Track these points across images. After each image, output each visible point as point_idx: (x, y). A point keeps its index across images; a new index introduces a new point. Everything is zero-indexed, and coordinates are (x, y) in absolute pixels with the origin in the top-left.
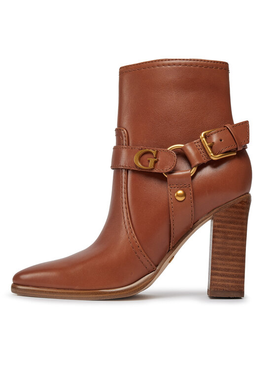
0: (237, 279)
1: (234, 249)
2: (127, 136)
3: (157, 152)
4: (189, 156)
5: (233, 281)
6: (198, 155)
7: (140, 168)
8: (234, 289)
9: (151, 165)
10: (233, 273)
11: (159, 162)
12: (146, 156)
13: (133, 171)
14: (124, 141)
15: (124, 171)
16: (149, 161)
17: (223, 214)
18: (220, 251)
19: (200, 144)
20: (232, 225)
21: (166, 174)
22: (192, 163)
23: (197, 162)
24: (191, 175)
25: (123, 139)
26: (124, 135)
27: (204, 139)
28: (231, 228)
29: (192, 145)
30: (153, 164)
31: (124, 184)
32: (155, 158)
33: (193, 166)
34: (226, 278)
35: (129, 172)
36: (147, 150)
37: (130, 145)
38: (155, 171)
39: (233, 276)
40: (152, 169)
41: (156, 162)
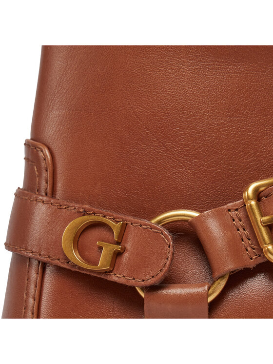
2: (50, 168)
3: (124, 227)
4: (208, 246)
6: (234, 246)
7: (74, 266)
9: (103, 261)
11: (126, 256)
12: (94, 233)
13: (59, 269)
14: (44, 183)
15: (35, 263)
16: (101, 248)
19: (241, 214)
21: (142, 289)
22: (215, 265)
23: (230, 266)
24: (210, 299)
25: (40, 175)
26: (43, 164)
27: (253, 203)
29: (219, 216)
30: (109, 259)
31: (31, 301)
32: (118, 243)
33: (217, 275)
35: (49, 271)
36: (99, 218)
37: (57, 197)
38: (114, 278)
40: (107, 272)
41: (118, 254)
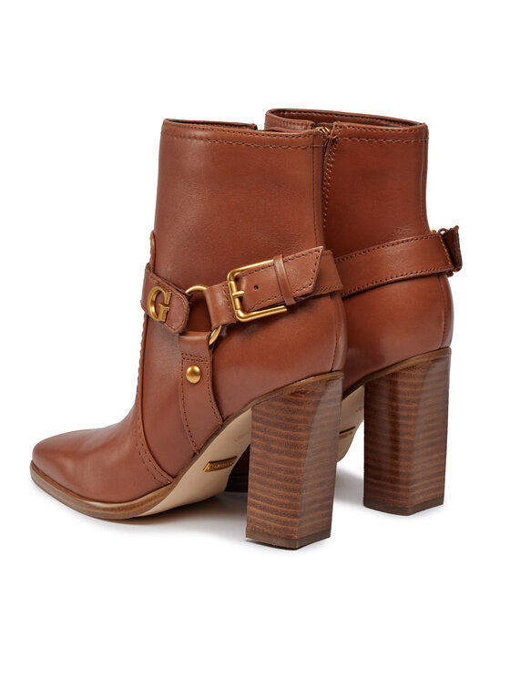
0: (283, 518)
1: (280, 469)
3: (171, 295)
5: (276, 521)
8: (278, 533)
10: (278, 508)
11: (170, 314)
17: (264, 409)
18: (260, 468)
20: (278, 430)
24: (211, 342)
27: (233, 283)
28: (276, 435)
34: (268, 514)
36: (160, 289)
39: (276, 512)
41: (167, 312)
